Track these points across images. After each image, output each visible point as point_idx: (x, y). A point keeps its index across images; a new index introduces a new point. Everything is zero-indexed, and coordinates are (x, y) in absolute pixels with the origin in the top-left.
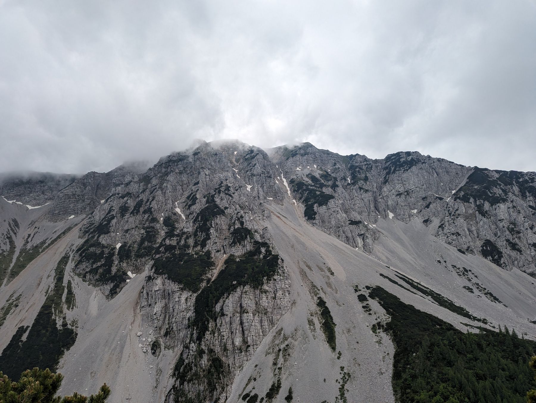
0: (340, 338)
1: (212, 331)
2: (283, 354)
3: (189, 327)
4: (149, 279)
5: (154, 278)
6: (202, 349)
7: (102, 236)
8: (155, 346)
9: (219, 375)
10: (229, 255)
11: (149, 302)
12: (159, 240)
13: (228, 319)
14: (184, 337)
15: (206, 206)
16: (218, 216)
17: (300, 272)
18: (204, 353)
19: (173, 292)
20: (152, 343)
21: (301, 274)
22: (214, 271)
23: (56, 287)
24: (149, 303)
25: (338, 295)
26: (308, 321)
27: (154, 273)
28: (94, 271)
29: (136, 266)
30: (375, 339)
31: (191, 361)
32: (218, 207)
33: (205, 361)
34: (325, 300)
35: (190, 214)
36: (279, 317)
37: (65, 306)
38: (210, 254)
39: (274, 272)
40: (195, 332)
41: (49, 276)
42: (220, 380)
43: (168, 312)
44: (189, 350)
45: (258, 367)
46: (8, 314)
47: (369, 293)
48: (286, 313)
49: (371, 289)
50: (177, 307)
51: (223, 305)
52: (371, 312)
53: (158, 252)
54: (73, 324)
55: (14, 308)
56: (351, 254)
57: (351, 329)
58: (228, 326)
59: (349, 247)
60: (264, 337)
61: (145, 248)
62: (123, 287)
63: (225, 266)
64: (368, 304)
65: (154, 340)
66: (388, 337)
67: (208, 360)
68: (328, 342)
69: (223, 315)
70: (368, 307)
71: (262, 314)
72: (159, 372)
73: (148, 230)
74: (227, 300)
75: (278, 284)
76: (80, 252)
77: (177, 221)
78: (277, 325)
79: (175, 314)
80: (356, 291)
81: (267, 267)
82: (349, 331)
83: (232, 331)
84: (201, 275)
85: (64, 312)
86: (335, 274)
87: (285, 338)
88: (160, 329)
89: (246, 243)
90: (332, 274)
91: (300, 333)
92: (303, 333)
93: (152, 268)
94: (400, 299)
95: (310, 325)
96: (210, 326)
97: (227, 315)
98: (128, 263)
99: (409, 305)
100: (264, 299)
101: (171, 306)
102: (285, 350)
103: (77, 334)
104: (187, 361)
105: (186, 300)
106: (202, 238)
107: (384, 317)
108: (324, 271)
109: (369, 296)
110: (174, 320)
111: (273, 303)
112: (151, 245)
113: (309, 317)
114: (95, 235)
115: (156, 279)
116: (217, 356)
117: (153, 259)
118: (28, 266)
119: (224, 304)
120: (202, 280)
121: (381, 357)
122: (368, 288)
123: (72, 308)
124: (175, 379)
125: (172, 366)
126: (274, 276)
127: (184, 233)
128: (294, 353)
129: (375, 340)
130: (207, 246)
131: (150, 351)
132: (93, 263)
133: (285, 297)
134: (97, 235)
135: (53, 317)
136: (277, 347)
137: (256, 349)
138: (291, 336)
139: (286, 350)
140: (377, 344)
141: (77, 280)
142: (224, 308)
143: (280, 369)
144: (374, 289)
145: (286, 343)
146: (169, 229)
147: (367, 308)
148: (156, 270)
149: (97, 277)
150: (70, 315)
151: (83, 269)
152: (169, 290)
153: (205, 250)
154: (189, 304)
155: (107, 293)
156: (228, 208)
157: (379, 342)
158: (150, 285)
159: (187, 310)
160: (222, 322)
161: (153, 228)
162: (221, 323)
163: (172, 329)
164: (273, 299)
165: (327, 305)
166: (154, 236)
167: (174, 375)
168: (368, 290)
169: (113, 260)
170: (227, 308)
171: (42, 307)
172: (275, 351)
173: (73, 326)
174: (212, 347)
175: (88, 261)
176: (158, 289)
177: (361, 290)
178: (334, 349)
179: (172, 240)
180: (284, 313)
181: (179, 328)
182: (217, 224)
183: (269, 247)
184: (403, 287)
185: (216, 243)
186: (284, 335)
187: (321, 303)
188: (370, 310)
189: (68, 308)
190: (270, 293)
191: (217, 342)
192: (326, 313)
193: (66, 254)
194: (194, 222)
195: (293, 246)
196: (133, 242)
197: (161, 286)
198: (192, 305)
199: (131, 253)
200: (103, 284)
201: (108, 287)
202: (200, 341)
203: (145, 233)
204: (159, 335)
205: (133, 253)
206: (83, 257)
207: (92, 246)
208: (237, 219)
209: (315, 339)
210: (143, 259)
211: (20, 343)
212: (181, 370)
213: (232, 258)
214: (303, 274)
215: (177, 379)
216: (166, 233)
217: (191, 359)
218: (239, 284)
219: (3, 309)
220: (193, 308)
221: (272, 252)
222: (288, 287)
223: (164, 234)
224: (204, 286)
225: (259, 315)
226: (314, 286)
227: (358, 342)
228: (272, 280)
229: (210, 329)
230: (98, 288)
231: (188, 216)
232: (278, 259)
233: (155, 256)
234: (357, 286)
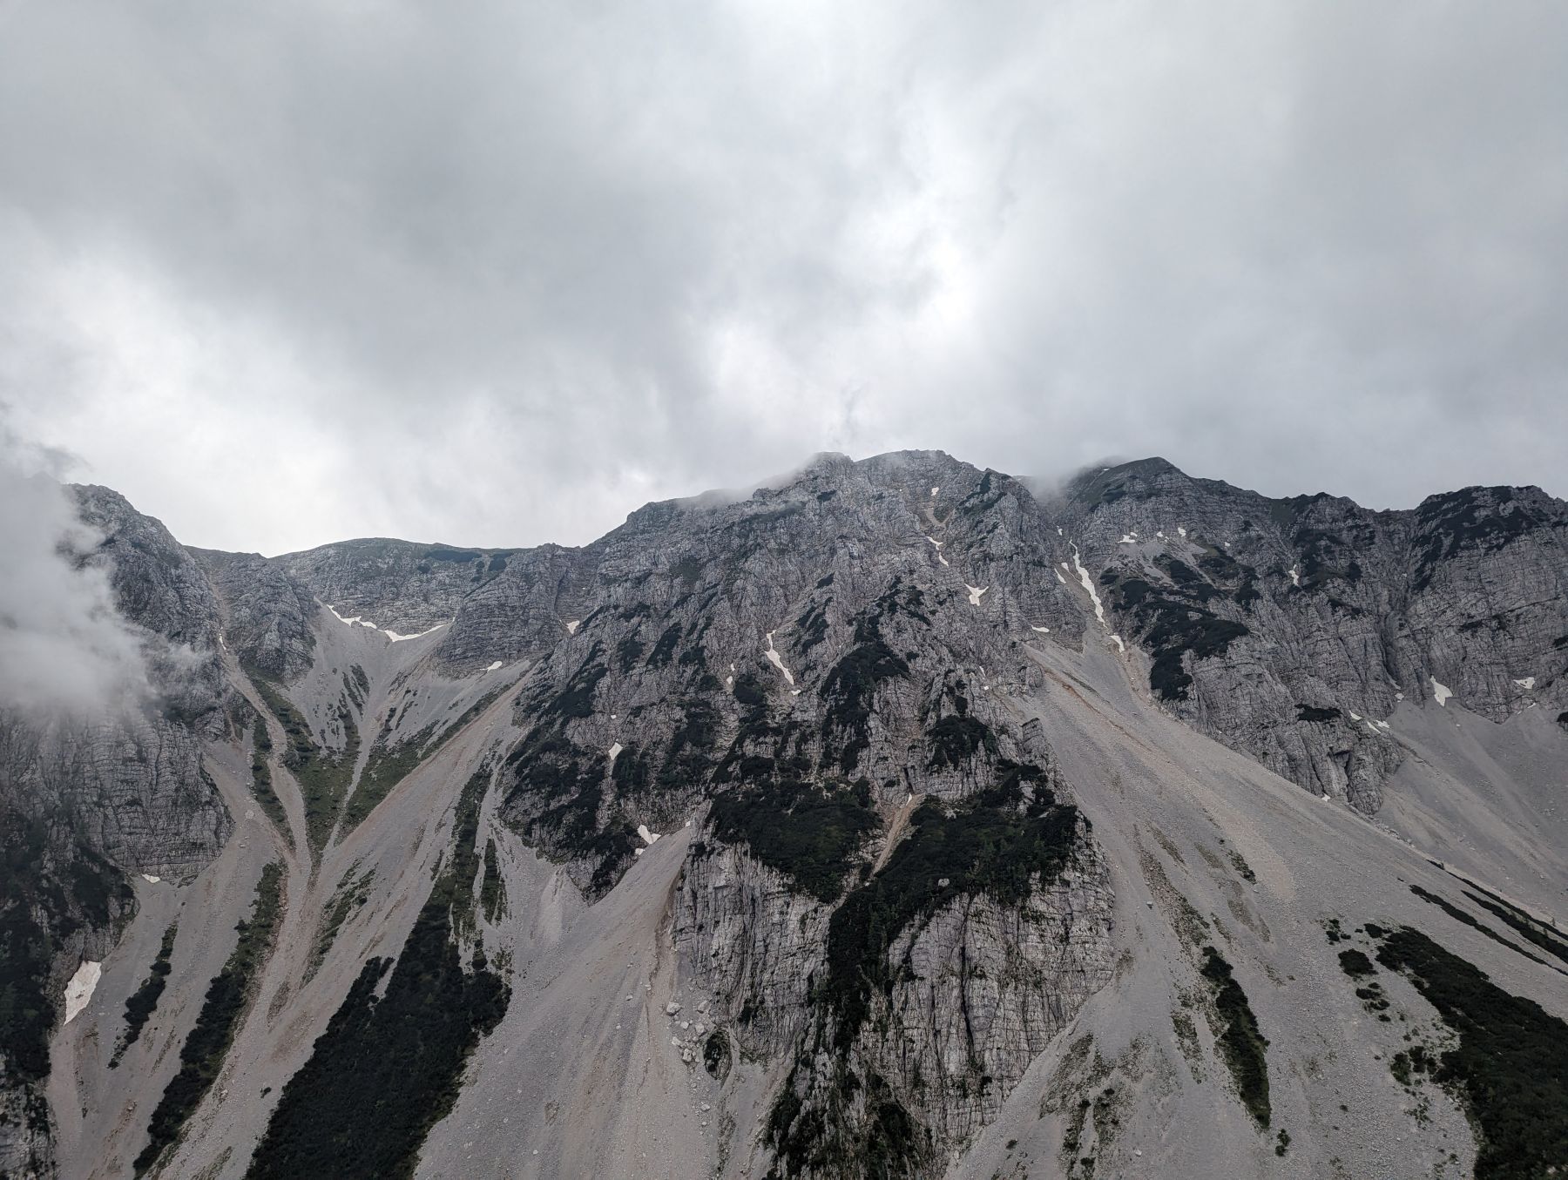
0: (1283, 1090)
1: (880, 1021)
2: (1095, 1116)
3: (811, 1002)
4: (700, 851)
5: (714, 849)
6: (852, 1074)
7: (572, 724)
8: (715, 1048)
9: (900, 1157)
10: (922, 797)
11: (699, 917)
12: (725, 741)
13: (924, 992)
14: (794, 1031)
15: (855, 648)
16: (891, 680)
17: (1141, 863)
18: (858, 1086)
19: (766, 896)
20: (706, 1038)
21: (1145, 869)
22: (881, 842)
23: (457, 855)
24: (698, 922)
25: (1271, 947)
26: (1176, 1022)
27: (714, 835)
28: (551, 819)
29: (660, 810)
30: (1405, 1103)
31: (819, 1106)
32: (890, 653)
33: (858, 1111)
34: (1228, 958)
35: (808, 668)
36: (1078, 998)
37: (480, 911)
38: (868, 791)
39: (1063, 858)
40: (829, 1019)
41: (440, 825)
42: (905, 1173)
43: (750, 951)
44: (813, 1069)
45: (1017, 1147)
46: (341, 922)
47: (1379, 948)
48: (1100, 988)
49: (1386, 936)
50: (776, 941)
51: (911, 947)
52: (1388, 1012)
53: (721, 777)
54: (500, 961)
55: (356, 907)
56: (1308, 814)
57: (1321, 1061)
58: (924, 1011)
59: (1303, 792)
60: (1033, 1057)
61: (683, 762)
62: (627, 868)
63: (913, 829)
64: (1375, 986)
65: (712, 1029)
66: (1452, 1102)
67: (870, 1109)
68: (1242, 1095)
69: (911, 977)
70: (1378, 995)
71: (1026, 984)
72: (728, 1125)
73: (693, 709)
74: (923, 934)
75: (1075, 896)
76: (516, 764)
77: (771, 687)
78: (1074, 1023)
79: (771, 961)
80: (1333, 937)
81: (1043, 843)
82: (1313, 1067)
83: (938, 1027)
84: (845, 853)
85: (478, 928)
86: (1258, 878)
87: (1102, 1070)
88: (729, 998)
89: (973, 764)
90: (1249, 876)
91: (1148, 1056)
92: (1159, 1057)
93: (707, 821)
94: (1487, 977)
95: (1180, 1035)
96: (872, 1005)
97: (922, 979)
98: (638, 801)
99: (1521, 999)
100: (1034, 938)
101: (760, 937)
102: (1102, 1106)
103: (509, 992)
104: (807, 1105)
105: (803, 921)
106: (846, 742)
107: (1433, 1032)
108: (1221, 866)
109: (1378, 959)
110: (766, 976)
111: (1059, 953)
112: (701, 755)
113: (1177, 1010)
114: (555, 720)
115: (719, 854)
116: (893, 1099)
117: (709, 795)
118: (389, 795)
119: (913, 944)
120: (847, 868)
121: (1430, 1165)
122: (1373, 931)
123: (499, 919)
124: (771, 1153)
125: (764, 1112)
126: (1062, 870)
127: (794, 725)
128: (1135, 1118)
129: (1403, 1107)
130: (860, 768)
131: (702, 1061)
132: (551, 796)
133: (1097, 939)
134: (561, 720)
135: (451, 940)
136: (1077, 1094)
137: (1008, 1092)
138: (1120, 1063)
139: (1105, 1106)
140: (1413, 1121)
141: (509, 841)
142: (914, 958)
143: (1087, 1162)
144: (1394, 938)
145: (1106, 1083)
146: (749, 711)
147: (1372, 999)
148: (718, 828)
149: (560, 835)
150: (493, 935)
151: (525, 811)
152: (753, 889)
153: (855, 777)
154: (811, 934)
155: (586, 881)
156: (917, 656)
157: (1421, 1115)
158: (701, 871)
159: (806, 951)
160: (907, 996)
161: (708, 704)
162: (906, 1002)
163: (762, 1002)
164: (1061, 941)
165: (1234, 975)
166: (710, 729)
167: (769, 1140)
168: (1373, 937)
169: (601, 792)
170: (923, 957)
171: (425, 909)
172: (1069, 1105)
173: (499, 968)
174: (880, 1072)
175: (539, 789)
176: (723, 883)
177: (1349, 937)
178: (1263, 1119)
179: (762, 743)
180: (1093, 986)
181: (782, 1001)
182: (888, 703)
183: (1045, 780)
184: (1493, 935)
185: (886, 759)
186: (1098, 1057)
187: (1216, 968)
188: (1385, 1005)
189: (488, 917)
190: (1052, 923)
191: (893, 1057)
192: (1232, 1001)
193: (482, 766)
194: (821, 694)
195: (1116, 782)
196: (654, 743)
197: (733, 876)
198: (818, 938)
199: (647, 773)
200: (575, 855)
201: (589, 866)
202: (846, 1050)
203: (685, 720)
204: (724, 1018)
205: (653, 775)
206: (524, 779)
207: (548, 747)
208: (945, 689)
209: (1199, 1082)
210: (680, 794)
211: (371, 1004)
212: (793, 1130)
213: (932, 806)
214: (1153, 870)
215: (780, 1154)
216: (741, 720)
217: (820, 1100)
218: (959, 888)
219: (329, 906)
220: (822, 948)
221: (1055, 797)
222: (1106, 907)
223: (737, 723)
224: (852, 885)
225: (1016, 988)
226: (1189, 912)
227: (1344, 1108)
228: (1058, 882)
229: (873, 1017)
230: (563, 867)
231: (803, 675)
232: (1075, 819)
233: (716, 787)
234: (1335, 922)
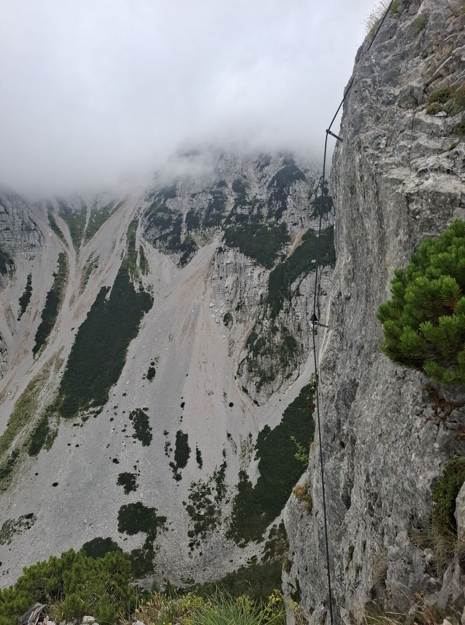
1: (287, 310)
3: (261, 303)
4: (220, 250)
5: (225, 250)
6: (276, 327)
7: (169, 200)
8: (227, 318)
9: (292, 353)
10: (306, 230)
11: (220, 274)
12: (229, 208)
13: (303, 300)
14: (255, 313)
15: (283, 167)
16: (297, 181)
18: (278, 330)
19: (246, 267)
20: (224, 315)
22: (290, 247)
23: (129, 251)
24: (220, 276)
27: (225, 244)
28: (163, 238)
29: (204, 236)
31: (264, 336)
32: (298, 170)
33: (278, 338)
35: (263, 177)
37: (140, 272)
38: (286, 227)
40: (268, 309)
41: (121, 240)
42: (294, 357)
43: (239, 286)
44: (262, 325)
46: (90, 274)
50: (249, 282)
51: (299, 285)
53: (228, 222)
54: (149, 289)
55: (94, 269)
58: (303, 306)
61: (213, 216)
62: (193, 257)
63: (303, 242)
65: (226, 313)
67: (282, 338)
69: (299, 295)
72: (232, 343)
73: (216, 195)
74: (304, 280)
76: (148, 217)
77: (247, 185)
79: (247, 290)
83: (308, 312)
84: (276, 251)
85: (140, 277)
88: (232, 302)
89: (329, 215)
93: (223, 239)
96: (284, 304)
97: (303, 295)
98: (196, 232)
101: (243, 281)
103: (153, 299)
104: (260, 336)
105: (259, 276)
106: (278, 208)
110: (245, 295)
112: (220, 214)
114: (161, 199)
115: (228, 251)
116: (290, 335)
117: (223, 229)
118: (101, 228)
119: (300, 283)
120: (276, 257)
123: (147, 274)
124: (247, 351)
125: (244, 338)
127: (257, 201)
130: (283, 218)
131: (223, 322)
132: (162, 229)
134: (163, 199)
135: (130, 281)
141: (148, 247)
142: (300, 288)
146: (238, 195)
148: (227, 242)
149: (167, 244)
150: (146, 280)
151: (153, 235)
152: (241, 264)
153: (280, 222)
154: (262, 280)
155: (178, 261)
156: (309, 170)
158: (221, 257)
159: (260, 286)
160: (297, 302)
161: (222, 193)
162: (297, 303)
163: (244, 303)
166: (223, 203)
167: (247, 347)
169: (181, 228)
170: (304, 288)
171: (120, 270)
173: (149, 291)
174: (286, 326)
175: (157, 226)
176: (229, 262)
179: (244, 208)
181: (251, 303)
182: (295, 191)
185: (293, 214)
189: (143, 273)
191: (291, 321)
193: (135, 218)
194: (268, 188)
196: (201, 209)
197: (233, 259)
198: (265, 281)
199: (199, 221)
200: (173, 252)
201: (179, 255)
202: (274, 319)
203: (213, 199)
204: (230, 309)
205: (201, 222)
206: (152, 222)
207: (159, 210)
208: (320, 185)
210: (212, 229)
211: (105, 302)
212: (255, 343)
213: (311, 233)
215: (250, 351)
216: (235, 199)
217: (264, 334)
218: (319, 263)
219: (84, 268)
220: (266, 285)
223: (233, 201)
224: (278, 263)
229: (284, 308)
230: (169, 256)
231: (260, 180)
233: (226, 226)
